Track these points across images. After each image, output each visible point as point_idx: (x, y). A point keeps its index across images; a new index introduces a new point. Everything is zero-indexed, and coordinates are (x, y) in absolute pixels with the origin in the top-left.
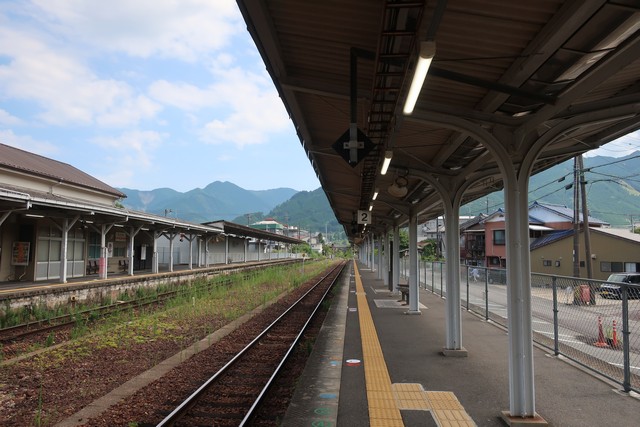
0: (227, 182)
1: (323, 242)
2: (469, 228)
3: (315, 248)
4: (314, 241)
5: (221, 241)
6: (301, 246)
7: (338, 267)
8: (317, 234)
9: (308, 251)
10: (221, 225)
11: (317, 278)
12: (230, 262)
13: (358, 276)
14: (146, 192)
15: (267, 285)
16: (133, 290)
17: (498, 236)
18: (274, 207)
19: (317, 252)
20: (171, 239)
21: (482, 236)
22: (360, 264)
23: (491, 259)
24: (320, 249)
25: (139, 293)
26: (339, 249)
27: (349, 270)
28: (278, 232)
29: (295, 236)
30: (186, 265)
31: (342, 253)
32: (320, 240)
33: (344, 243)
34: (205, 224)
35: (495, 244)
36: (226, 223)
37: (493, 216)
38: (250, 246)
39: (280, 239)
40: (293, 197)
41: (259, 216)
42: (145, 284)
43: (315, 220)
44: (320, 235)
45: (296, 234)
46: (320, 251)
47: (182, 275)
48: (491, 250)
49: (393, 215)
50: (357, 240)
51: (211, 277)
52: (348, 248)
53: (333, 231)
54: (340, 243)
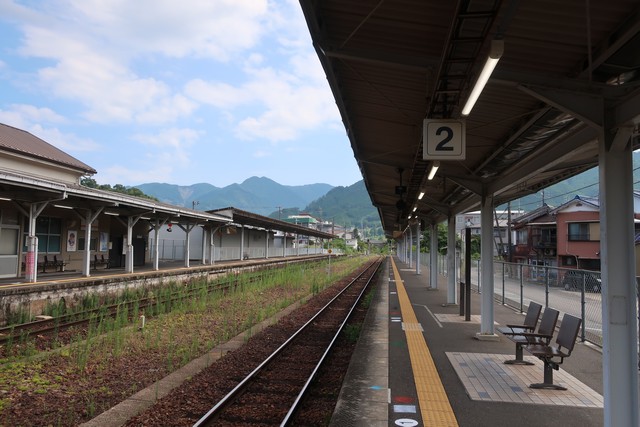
0: (264, 178)
1: (358, 237)
2: (534, 220)
3: (350, 243)
4: (349, 237)
5: (232, 233)
6: (336, 242)
7: (373, 264)
8: (352, 229)
9: (342, 247)
10: (229, 213)
11: (346, 280)
12: (246, 257)
13: (399, 282)
14: (185, 187)
15: (281, 289)
16: (76, 298)
17: (575, 230)
18: (310, 202)
19: (351, 248)
20: (187, 231)
21: (553, 230)
22: (399, 264)
23: (565, 259)
24: (355, 244)
25: (85, 302)
26: (375, 245)
27: (387, 271)
28: (310, 226)
29: (330, 231)
30: (181, 263)
31: (378, 250)
32: (355, 235)
33: (380, 239)
34: (211, 212)
35: (570, 240)
36: (236, 210)
37: (568, 205)
38: (275, 240)
39: (312, 233)
40: (330, 193)
41: (295, 211)
42: (101, 289)
43: (350, 216)
44: (355, 231)
45: (330, 229)
46: (355, 247)
47: (166, 275)
48: (564, 248)
49: (480, 174)
50: (397, 233)
51: (214, 277)
52: (384, 244)
53: (369, 227)
54: (376, 239)
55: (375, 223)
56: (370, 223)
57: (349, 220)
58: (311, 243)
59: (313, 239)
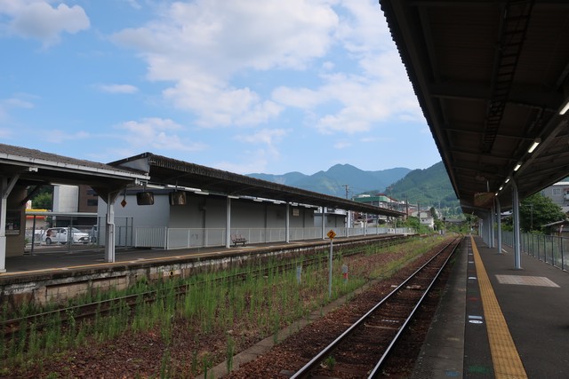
0: (347, 165)
1: (435, 217)
3: (426, 222)
4: (423, 215)
8: (429, 208)
9: (414, 226)
19: (427, 227)
24: (432, 224)
26: (454, 223)
28: (381, 205)
31: (457, 228)
32: (432, 213)
33: (460, 217)
39: (383, 212)
40: (407, 176)
43: (429, 197)
44: (432, 210)
45: (404, 209)
46: (432, 226)
52: (464, 222)
53: (448, 206)
54: (455, 218)
55: (453, 202)
56: (449, 203)
57: (427, 200)
58: (381, 222)
59: (384, 218)
